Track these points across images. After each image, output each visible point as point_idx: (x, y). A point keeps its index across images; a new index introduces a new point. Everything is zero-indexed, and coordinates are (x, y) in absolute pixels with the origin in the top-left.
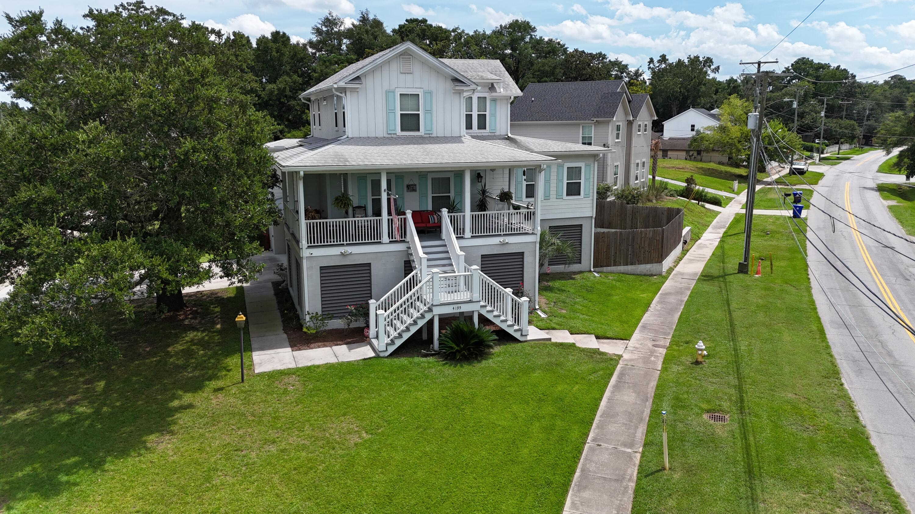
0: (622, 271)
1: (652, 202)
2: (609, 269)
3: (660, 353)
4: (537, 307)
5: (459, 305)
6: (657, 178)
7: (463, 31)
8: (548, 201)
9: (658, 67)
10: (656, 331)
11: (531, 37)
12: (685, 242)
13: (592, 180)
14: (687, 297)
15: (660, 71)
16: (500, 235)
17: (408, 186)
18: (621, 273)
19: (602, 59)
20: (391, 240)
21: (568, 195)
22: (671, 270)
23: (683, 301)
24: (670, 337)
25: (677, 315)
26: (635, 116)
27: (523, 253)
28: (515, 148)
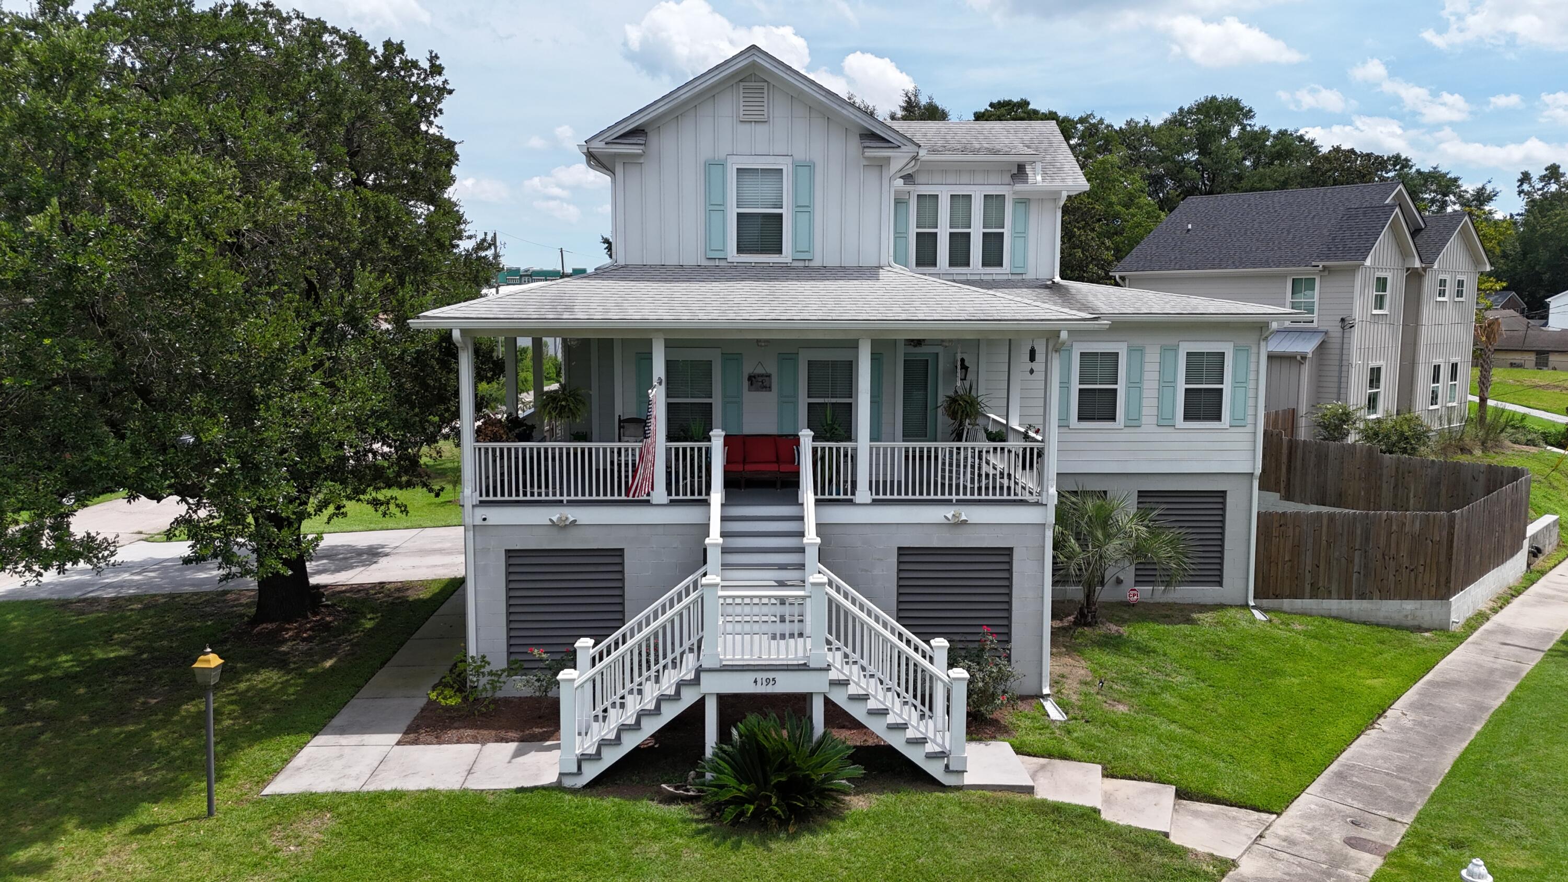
0: (1334, 613)
1: (1471, 453)
2: (1298, 603)
3: (1359, 872)
4: (1046, 691)
5: (771, 675)
6: (1491, 403)
7: (1101, 121)
8: (1137, 430)
9: (1542, 189)
10: (1373, 795)
11: (1244, 128)
12: (1535, 552)
13: (1252, 385)
14: (1503, 699)
15: (1546, 198)
16: (948, 502)
17: (751, 378)
18: (1330, 617)
19: (1401, 169)
20: (674, 497)
21: (1187, 417)
22: (1481, 618)
23: (1487, 709)
24: (1409, 819)
25: (1455, 751)
26: (1428, 259)
27: (1011, 549)
28: (1055, 304)
